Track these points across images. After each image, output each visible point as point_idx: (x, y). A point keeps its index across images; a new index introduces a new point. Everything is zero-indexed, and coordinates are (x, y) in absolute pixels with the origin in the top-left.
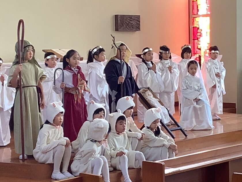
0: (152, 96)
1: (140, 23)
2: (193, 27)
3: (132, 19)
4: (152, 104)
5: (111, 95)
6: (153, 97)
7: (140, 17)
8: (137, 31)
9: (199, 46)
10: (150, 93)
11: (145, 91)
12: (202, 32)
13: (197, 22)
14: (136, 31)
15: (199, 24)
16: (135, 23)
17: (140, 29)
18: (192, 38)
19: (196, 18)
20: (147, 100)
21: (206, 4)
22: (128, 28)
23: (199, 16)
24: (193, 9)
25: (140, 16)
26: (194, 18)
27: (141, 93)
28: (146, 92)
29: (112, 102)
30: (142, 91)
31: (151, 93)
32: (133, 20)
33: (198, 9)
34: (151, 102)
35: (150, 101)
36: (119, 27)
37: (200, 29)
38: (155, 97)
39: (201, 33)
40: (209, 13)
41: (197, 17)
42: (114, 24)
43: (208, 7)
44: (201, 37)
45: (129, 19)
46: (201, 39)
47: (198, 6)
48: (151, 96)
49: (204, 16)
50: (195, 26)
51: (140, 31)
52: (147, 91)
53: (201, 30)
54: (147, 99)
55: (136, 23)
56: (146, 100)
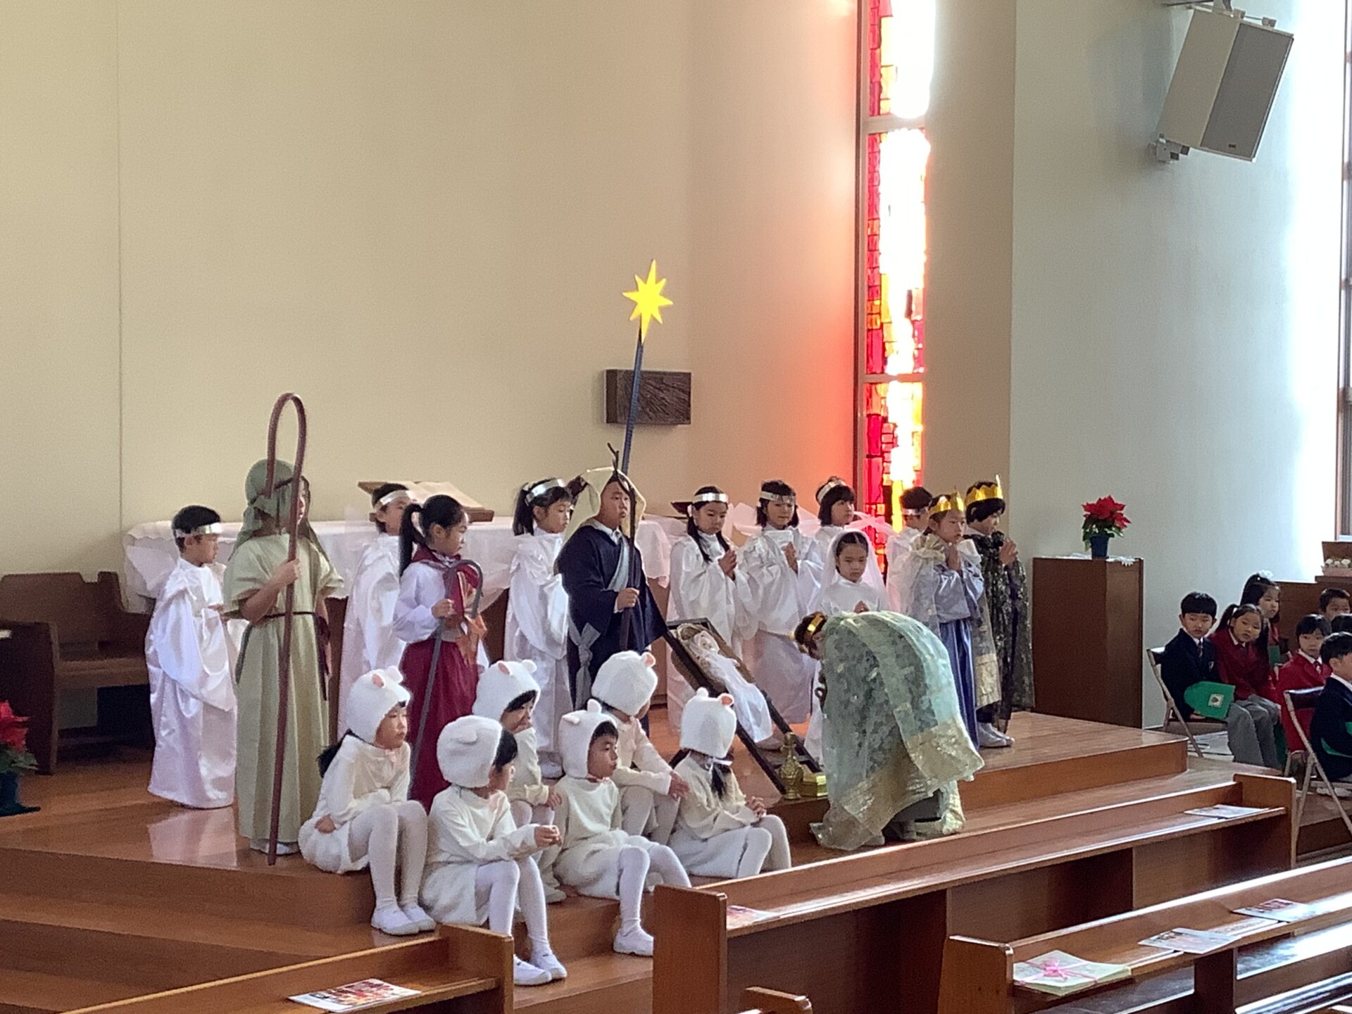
0: (716, 648)
1: (689, 399)
2: (869, 416)
3: (663, 383)
4: (718, 678)
5: (577, 644)
6: (719, 653)
7: (690, 379)
8: (679, 426)
9: (885, 477)
10: (710, 640)
11: (692, 633)
12: (897, 432)
13: (882, 398)
14: (675, 424)
15: (888, 405)
16: (676, 400)
17: (689, 418)
18: (862, 450)
19: (879, 386)
20: (699, 662)
21: (912, 340)
22: (648, 415)
23: (890, 379)
24: (870, 355)
25: (690, 374)
26: (872, 384)
27: (680, 638)
28: (696, 636)
29: (579, 667)
30: (681, 632)
31: (713, 639)
32: (665, 389)
33: (886, 354)
34: (712, 671)
35: (707, 665)
36: (618, 412)
37: (890, 420)
38: (726, 651)
39: (893, 433)
40: (921, 370)
41: (881, 383)
42: (602, 399)
43: (918, 349)
44: (893, 447)
45: (654, 383)
46: (895, 455)
47: (887, 346)
48: (713, 649)
49: (904, 378)
50: (875, 410)
51: (690, 423)
52: (699, 632)
53: (895, 426)
54: (698, 658)
55: (678, 398)
56: (696, 661)
